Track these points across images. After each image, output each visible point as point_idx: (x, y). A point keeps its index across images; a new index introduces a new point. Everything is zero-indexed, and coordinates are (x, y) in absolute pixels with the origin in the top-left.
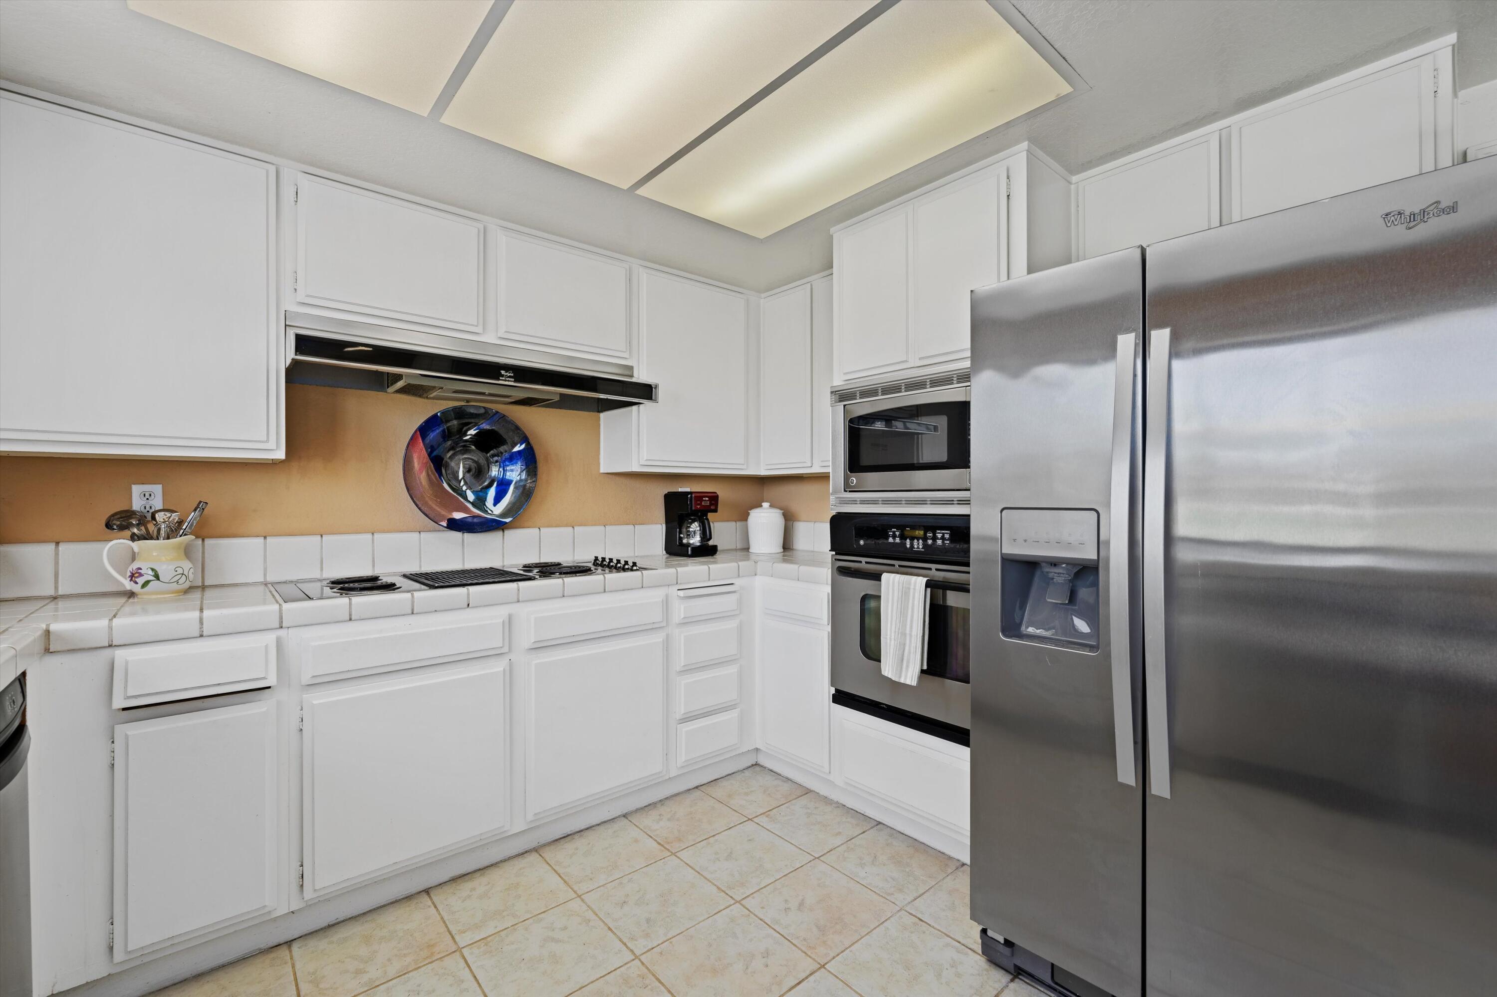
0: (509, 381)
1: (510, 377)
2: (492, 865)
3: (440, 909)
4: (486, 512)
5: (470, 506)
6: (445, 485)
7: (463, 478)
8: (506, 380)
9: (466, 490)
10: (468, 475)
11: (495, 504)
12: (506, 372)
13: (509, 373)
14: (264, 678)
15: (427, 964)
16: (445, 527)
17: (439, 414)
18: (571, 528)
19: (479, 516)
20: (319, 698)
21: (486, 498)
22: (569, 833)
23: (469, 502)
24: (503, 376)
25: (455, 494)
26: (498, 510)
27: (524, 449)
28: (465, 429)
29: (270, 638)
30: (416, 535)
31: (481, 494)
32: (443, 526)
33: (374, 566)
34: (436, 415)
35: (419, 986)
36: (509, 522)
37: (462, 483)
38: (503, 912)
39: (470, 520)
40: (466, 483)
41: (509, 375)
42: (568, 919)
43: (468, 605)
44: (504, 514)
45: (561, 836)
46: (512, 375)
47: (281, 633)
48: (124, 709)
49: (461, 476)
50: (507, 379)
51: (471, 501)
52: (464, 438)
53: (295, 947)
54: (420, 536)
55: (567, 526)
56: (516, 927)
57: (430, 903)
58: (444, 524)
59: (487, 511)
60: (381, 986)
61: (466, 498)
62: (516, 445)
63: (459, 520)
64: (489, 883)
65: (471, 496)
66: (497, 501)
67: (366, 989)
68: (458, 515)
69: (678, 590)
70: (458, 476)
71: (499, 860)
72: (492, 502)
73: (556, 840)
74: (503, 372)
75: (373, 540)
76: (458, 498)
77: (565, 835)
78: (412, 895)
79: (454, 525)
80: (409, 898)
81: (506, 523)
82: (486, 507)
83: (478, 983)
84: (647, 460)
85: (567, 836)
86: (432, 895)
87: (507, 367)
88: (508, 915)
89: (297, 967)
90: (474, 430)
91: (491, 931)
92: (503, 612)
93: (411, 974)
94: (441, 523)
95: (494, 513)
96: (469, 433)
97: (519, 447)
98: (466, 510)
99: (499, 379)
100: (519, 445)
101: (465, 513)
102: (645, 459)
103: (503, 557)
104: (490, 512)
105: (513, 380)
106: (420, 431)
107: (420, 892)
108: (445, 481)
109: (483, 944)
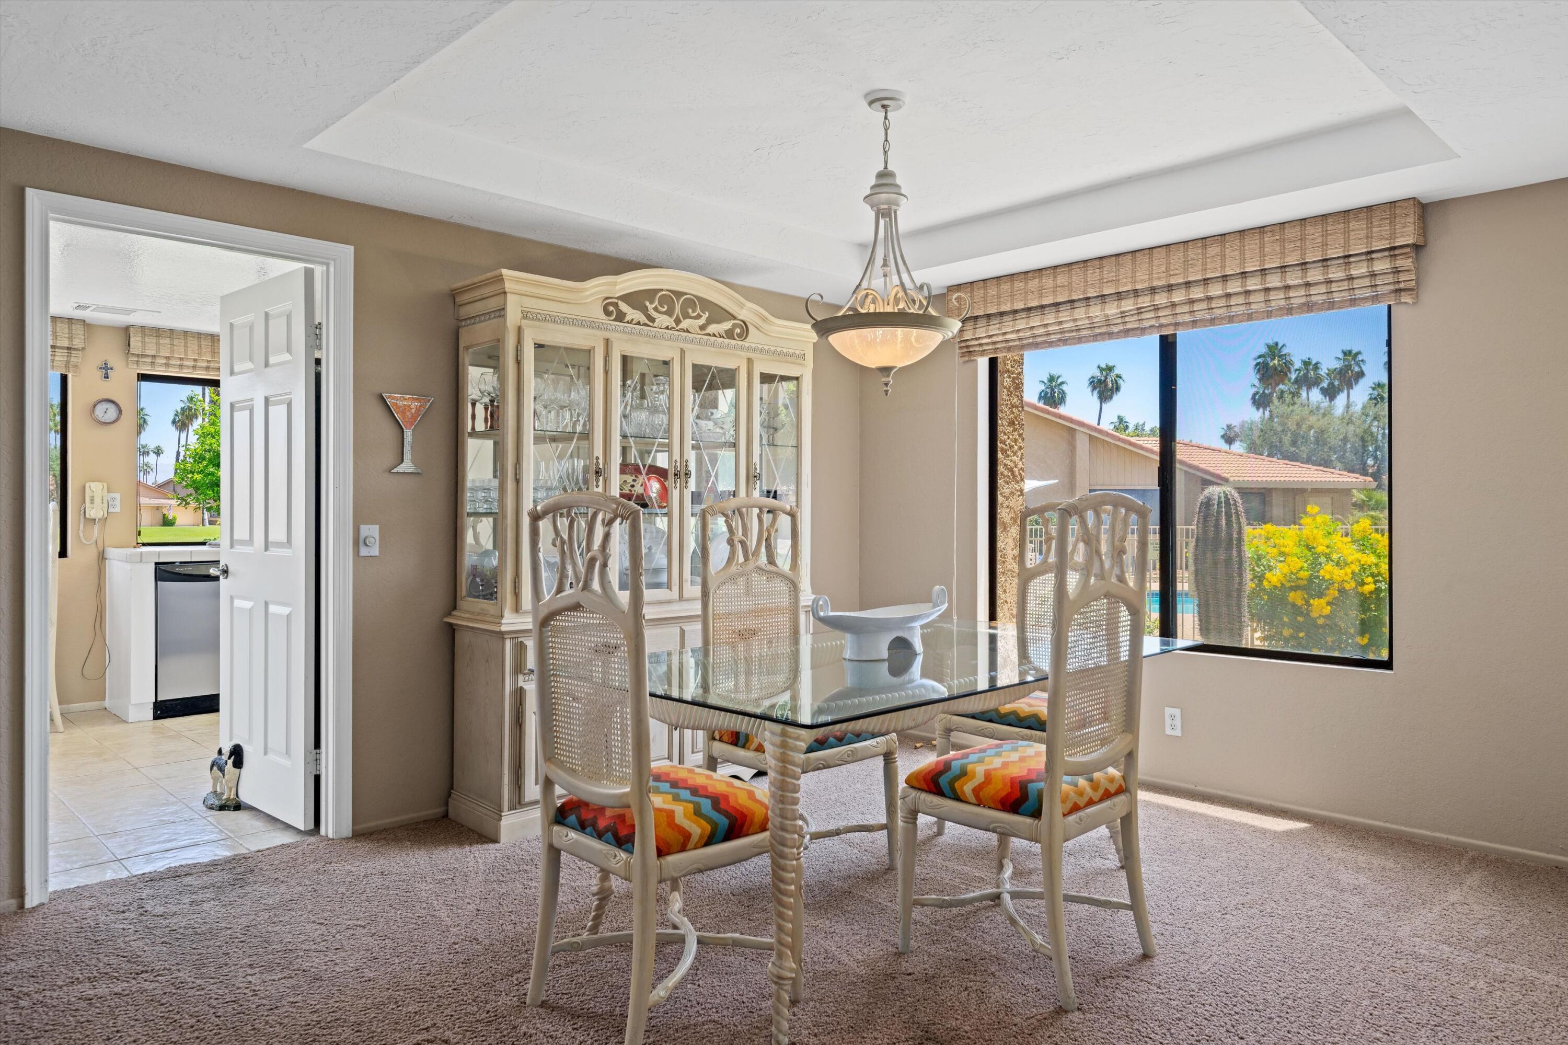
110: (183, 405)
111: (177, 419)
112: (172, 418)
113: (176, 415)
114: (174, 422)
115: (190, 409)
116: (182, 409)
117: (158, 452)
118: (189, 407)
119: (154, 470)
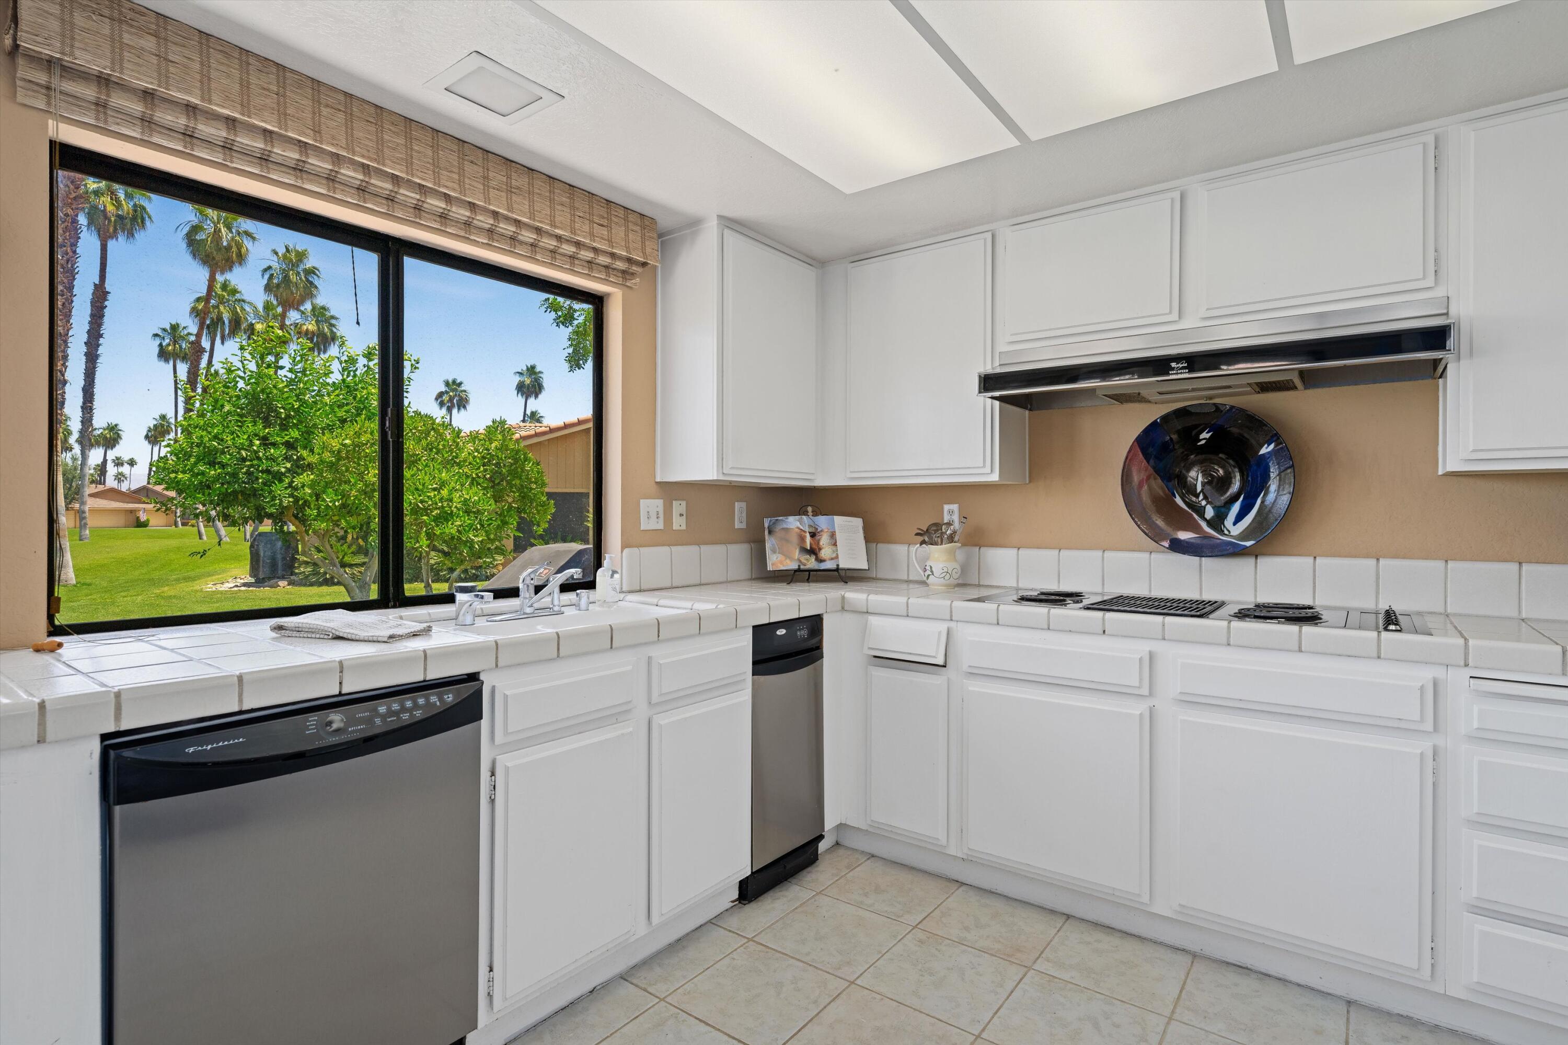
0: (1181, 373)
1: (1183, 368)
2: (1139, 937)
3: (1060, 934)
4: (1221, 532)
5: (1204, 525)
6: (1178, 500)
7: (1202, 491)
8: (1177, 374)
9: (1206, 505)
10: (1208, 487)
11: (1235, 524)
12: (1178, 363)
13: (1182, 364)
14: (934, 657)
15: (1002, 958)
16: (1167, 548)
17: (1158, 420)
18: (1373, 561)
19: (1211, 537)
20: (976, 687)
21: (1227, 515)
22: (1249, 967)
23: (1205, 519)
24: (1173, 369)
25: (1190, 511)
26: (1236, 530)
27: (1273, 450)
28: (1194, 433)
29: (943, 627)
30: (1146, 555)
31: (1223, 510)
32: (1164, 547)
33: (1103, 584)
34: (1156, 421)
35: (979, 965)
36: (1250, 546)
37: (1201, 497)
38: (1094, 973)
39: (1199, 541)
40: (1205, 498)
41: (1181, 366)
42: (1131, 1023)
43: (1104, 631)
44: (1244, 536)
45: (1235, 962)
46: (1186, 365)
47: (952, 624)
48: (875, 657)
49: (1199, 488)
50: (1179, 372)
51: (1208, 519)
52: (1199, 444)
53: (964, 888)
54: (1150, 557)
55: (1367, 556)
56: (1086, 990)
57: (1059, 926)
58: (1166, 544)
59: (1223, 531)
60: (964, 946)
61: (1202, 515)
62: (1262, 447)
63: (1184, 541)
64: (1117, 947)
65: (1210, 512)
66: (1239, 518)
67: (957, 940)
68: (1184, 535)
69: (1471, 677)
70: (1196, 489)
71: (1149, 937)
72: (1233, 520)
73: (1228, 963)
74: (1173, 365)
75: (1103, 557)
76: (1192, 515)
77: (1244, 966)
78: (1056, 912)
79: (1177, 546)
80: (1053, 912)
81: (1246, 547)
82: (1224, 526)
83: (1008, 997)
84: (1474, 451)
85: (1244, 968)
86: (1068, 922)
87: (1178, 358)
88: (1093, 978)
89: (949, 900)
90: (1207, 433)
91: (1066, 976)
92: (1144, 647)
93: (986, 955)
94: (1162, 543)
95: (1232, 534)
96: (1202, 437)
97: (1267, 448)
98: (1196, 528)
99: (1168, 374)
100: (1266, 445)
101: (1194, 533)
102: (1471, 450)
103: (1256, 591)
104: (1226, 532)
105: (1187, 371)
106: (1137, 442)
107: (1064, 914)
108: (1179, 496)
109: (1048, 979)
110: (155, 423)
111: (150, 434)
112: (145, 433)
113: (149, 431)
114: (147, 437)
115: (162, 426)
116: (155, 426)
117: (132, 463)
118: (161, 424)
119: (128, 479)
